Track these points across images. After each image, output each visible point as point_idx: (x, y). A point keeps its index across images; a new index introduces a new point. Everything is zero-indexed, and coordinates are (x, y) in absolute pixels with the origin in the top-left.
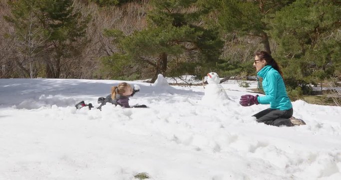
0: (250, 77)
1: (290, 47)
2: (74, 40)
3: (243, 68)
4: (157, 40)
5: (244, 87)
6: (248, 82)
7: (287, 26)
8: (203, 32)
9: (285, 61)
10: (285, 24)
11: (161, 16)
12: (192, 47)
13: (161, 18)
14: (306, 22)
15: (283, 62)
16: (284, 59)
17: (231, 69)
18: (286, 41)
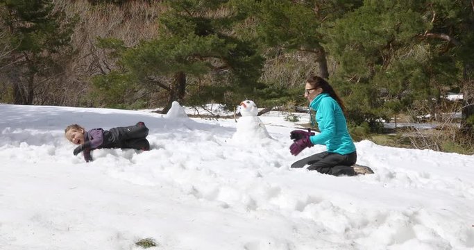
0: (300, 108)
1: (353, 68)
2: (54, 52)
3: (290, 96)
4: (173, 54)
5: (291, 121)
6: (297, 114)
7: (351, 39)
8: (236, 45)
9: (346, 86)
10: (348, 36)
11: (179, 21)
12: (221, 65)
13: (178, 23)
14: (376, 33)
15: (345, 89)
16: (346, 84)
17: (275, 97)
18: (348, 59)
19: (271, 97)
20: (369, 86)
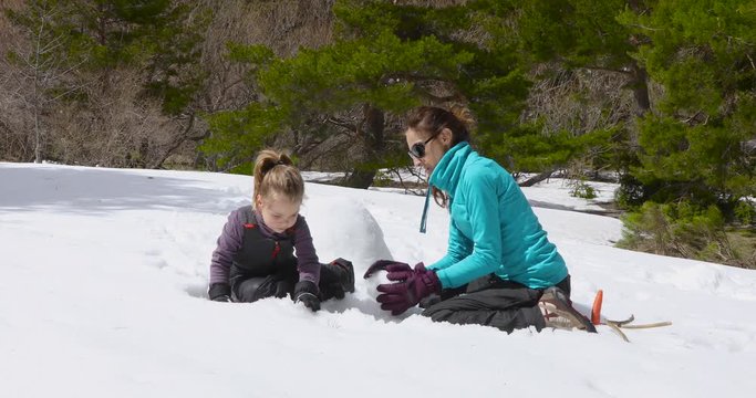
0: (603, 174)
1: (690, 94)
3: (573, 150)
5: (582, 196)
6: (592, 184)
7: (687, 34)
8: (472, 55)
9: (679, 133)
10: (681, 28)
11: (368, 12)
12: (446, 93)
13: (368, 17)
15: (676, 137)
16: (679, 127)
17: (544, 152)
18: (679, 76)
19: (536, 153)
20: (724, 132)
